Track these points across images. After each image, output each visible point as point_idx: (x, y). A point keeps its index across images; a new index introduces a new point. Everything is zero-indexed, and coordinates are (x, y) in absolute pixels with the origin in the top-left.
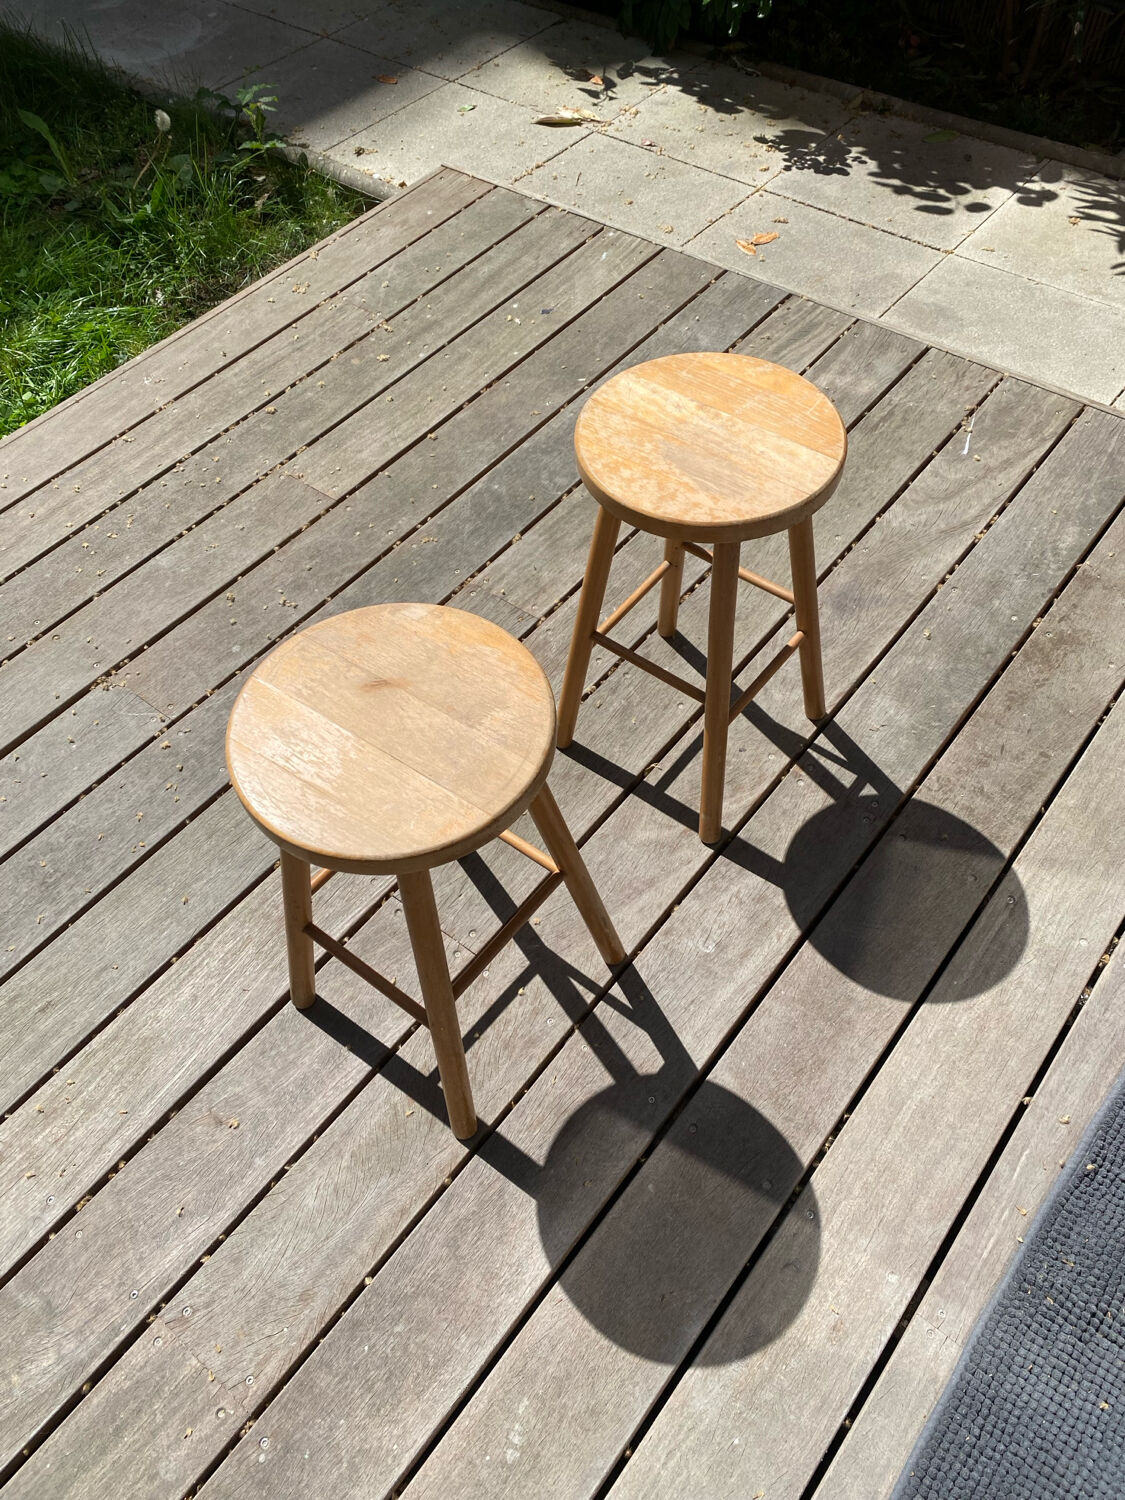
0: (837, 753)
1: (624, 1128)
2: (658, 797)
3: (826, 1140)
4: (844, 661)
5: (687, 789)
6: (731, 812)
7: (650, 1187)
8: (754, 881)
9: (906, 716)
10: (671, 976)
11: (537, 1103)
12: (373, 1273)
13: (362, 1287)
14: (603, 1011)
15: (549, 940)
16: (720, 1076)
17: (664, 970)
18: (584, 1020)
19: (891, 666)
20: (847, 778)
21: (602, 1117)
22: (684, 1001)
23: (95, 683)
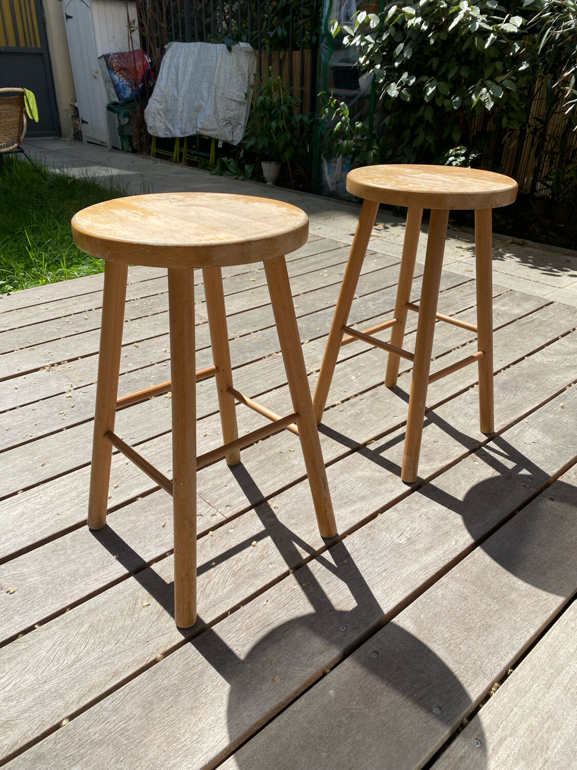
0: (502, 451)
1: (317, 643)
2: (375, 457)
3: (492, 685)
4: (506, 411)
5: (396, 454)
6: (424, 470)
7: (331, 692)
8: (438, 508)
9: (550, 440)
10: (370, 553)
11: (248, 615)
12: (71, 718)
13: (58, 726)
14: (315, 566)
15: (282, 517)
16: (401, 620)
17: (365, 548)
18: (298, 568)
19: (538, 417)
20: (510, 465)
21: (299, 633)
22: (378, 569)
23: (44, 368)
